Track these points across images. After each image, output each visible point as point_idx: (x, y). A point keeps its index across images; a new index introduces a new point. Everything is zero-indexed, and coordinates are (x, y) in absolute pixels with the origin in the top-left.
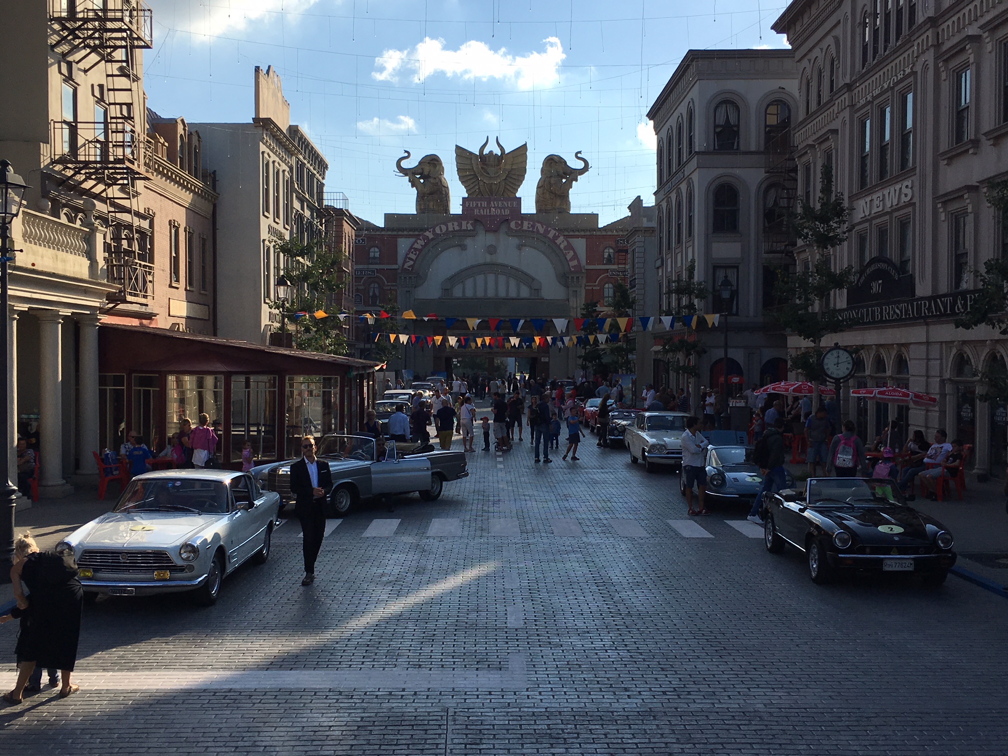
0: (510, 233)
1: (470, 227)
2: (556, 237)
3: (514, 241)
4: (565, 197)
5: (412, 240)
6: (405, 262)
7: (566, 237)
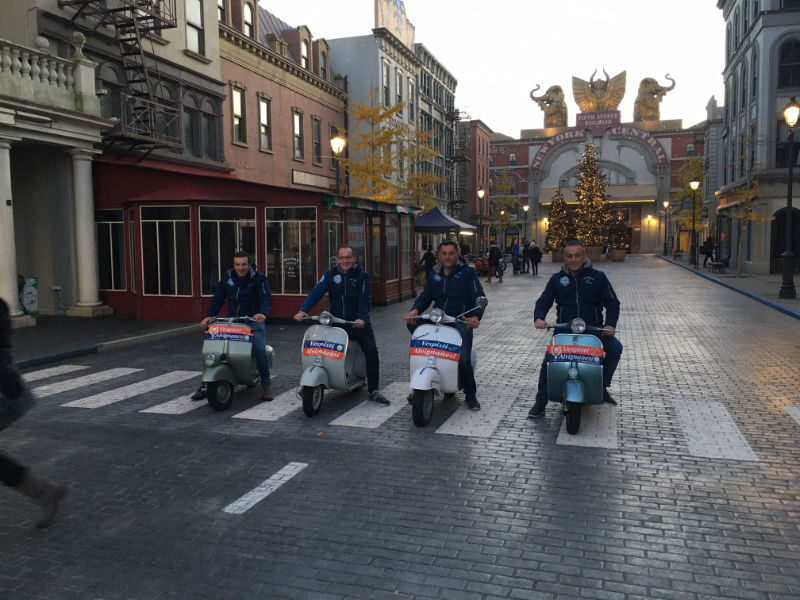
0: (613, 138)
1: (582, 135)
2: (647, 138)
3: (616, 143)
4: (656, 109)
5: (539, 147)
6: (534, 163)
7: (656, 138)
